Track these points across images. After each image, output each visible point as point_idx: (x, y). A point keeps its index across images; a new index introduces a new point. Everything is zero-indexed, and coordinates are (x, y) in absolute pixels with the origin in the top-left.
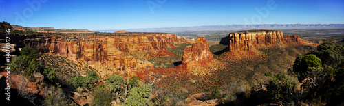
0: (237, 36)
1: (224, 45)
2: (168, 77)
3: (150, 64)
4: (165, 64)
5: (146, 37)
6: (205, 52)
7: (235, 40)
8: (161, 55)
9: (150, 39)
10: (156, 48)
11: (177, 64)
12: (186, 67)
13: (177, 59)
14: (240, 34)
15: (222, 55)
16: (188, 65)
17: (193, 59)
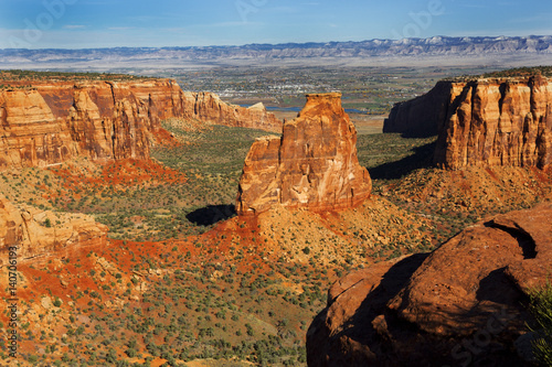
0: (489, 92)
1: (407, 135)
2: (179, 278)
3: (88, 221)
4: (149, 218)
5: (35, 97)
6: (337, 163)
7: (476, 117)
8: (123, 181)
9: (61, 104)
10: (92, 147)
11: (205, 217)
12: (256, 229)
13: (201, 195)
14: (504, 88)
15: (406, 181)
16: (265, 222)
17: (286, 195)
